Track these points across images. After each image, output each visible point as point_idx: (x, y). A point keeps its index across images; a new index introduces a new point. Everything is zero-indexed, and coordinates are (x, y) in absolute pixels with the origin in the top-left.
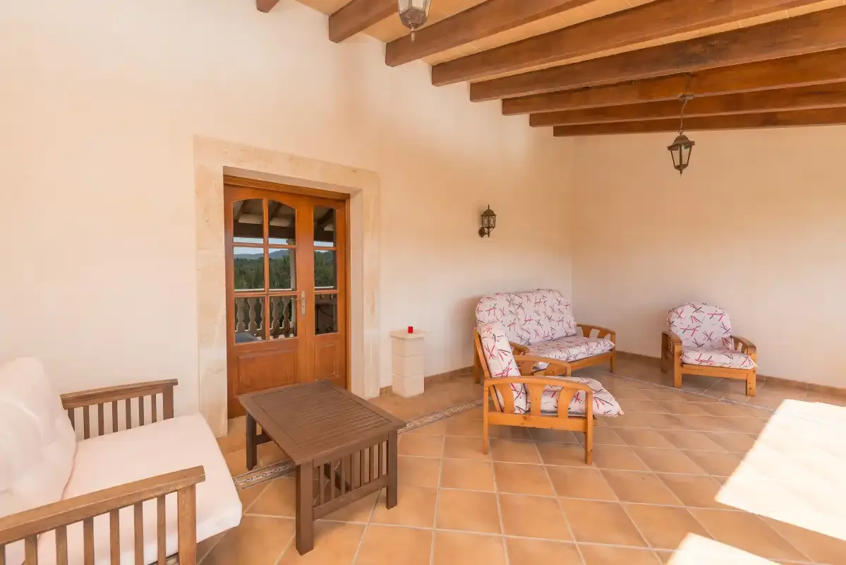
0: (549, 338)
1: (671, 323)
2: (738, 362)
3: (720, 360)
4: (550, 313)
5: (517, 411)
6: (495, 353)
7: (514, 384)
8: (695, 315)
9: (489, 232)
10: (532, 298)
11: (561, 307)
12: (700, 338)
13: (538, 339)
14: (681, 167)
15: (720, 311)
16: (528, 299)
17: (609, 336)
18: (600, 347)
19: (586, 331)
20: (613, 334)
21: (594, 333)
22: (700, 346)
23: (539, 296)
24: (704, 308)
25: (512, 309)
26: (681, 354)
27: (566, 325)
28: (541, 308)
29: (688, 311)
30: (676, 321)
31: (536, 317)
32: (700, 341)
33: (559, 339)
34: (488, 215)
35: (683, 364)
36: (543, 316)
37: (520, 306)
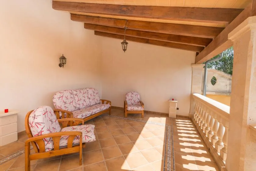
0: (89, 106)
1: (126, 98)
2: (140, 109)
3: (136, 108)
4: (90, 97)
5: (47, 150)
6: (34, 125)
7: (45, 138)
8: (132, 95)
9: (63, 65)
10: (82, 91)
11: (95, 94)
12: (133, 102)
13: (83, 107)
14: (125, 50)
15: (137, 94)
16: (80, 92)
17: (109, 103)
18: (105, 107)
19: (103, 101)
20: (110, 102)
21: (105, 102)
22: (132, 104)
23: (85, 90)
24: (134, 93)
25: (72, 96)
26: (127, 108)
27: (96, 100)
28: (86, 95)
29: (130, 94)
30: (127, 97)
31: (84, 98)
32: (133, 103)
33: (92, 105)
34: (63, 58)
35: (127, 110)
36: (86, 98)
37: (76, 95)
